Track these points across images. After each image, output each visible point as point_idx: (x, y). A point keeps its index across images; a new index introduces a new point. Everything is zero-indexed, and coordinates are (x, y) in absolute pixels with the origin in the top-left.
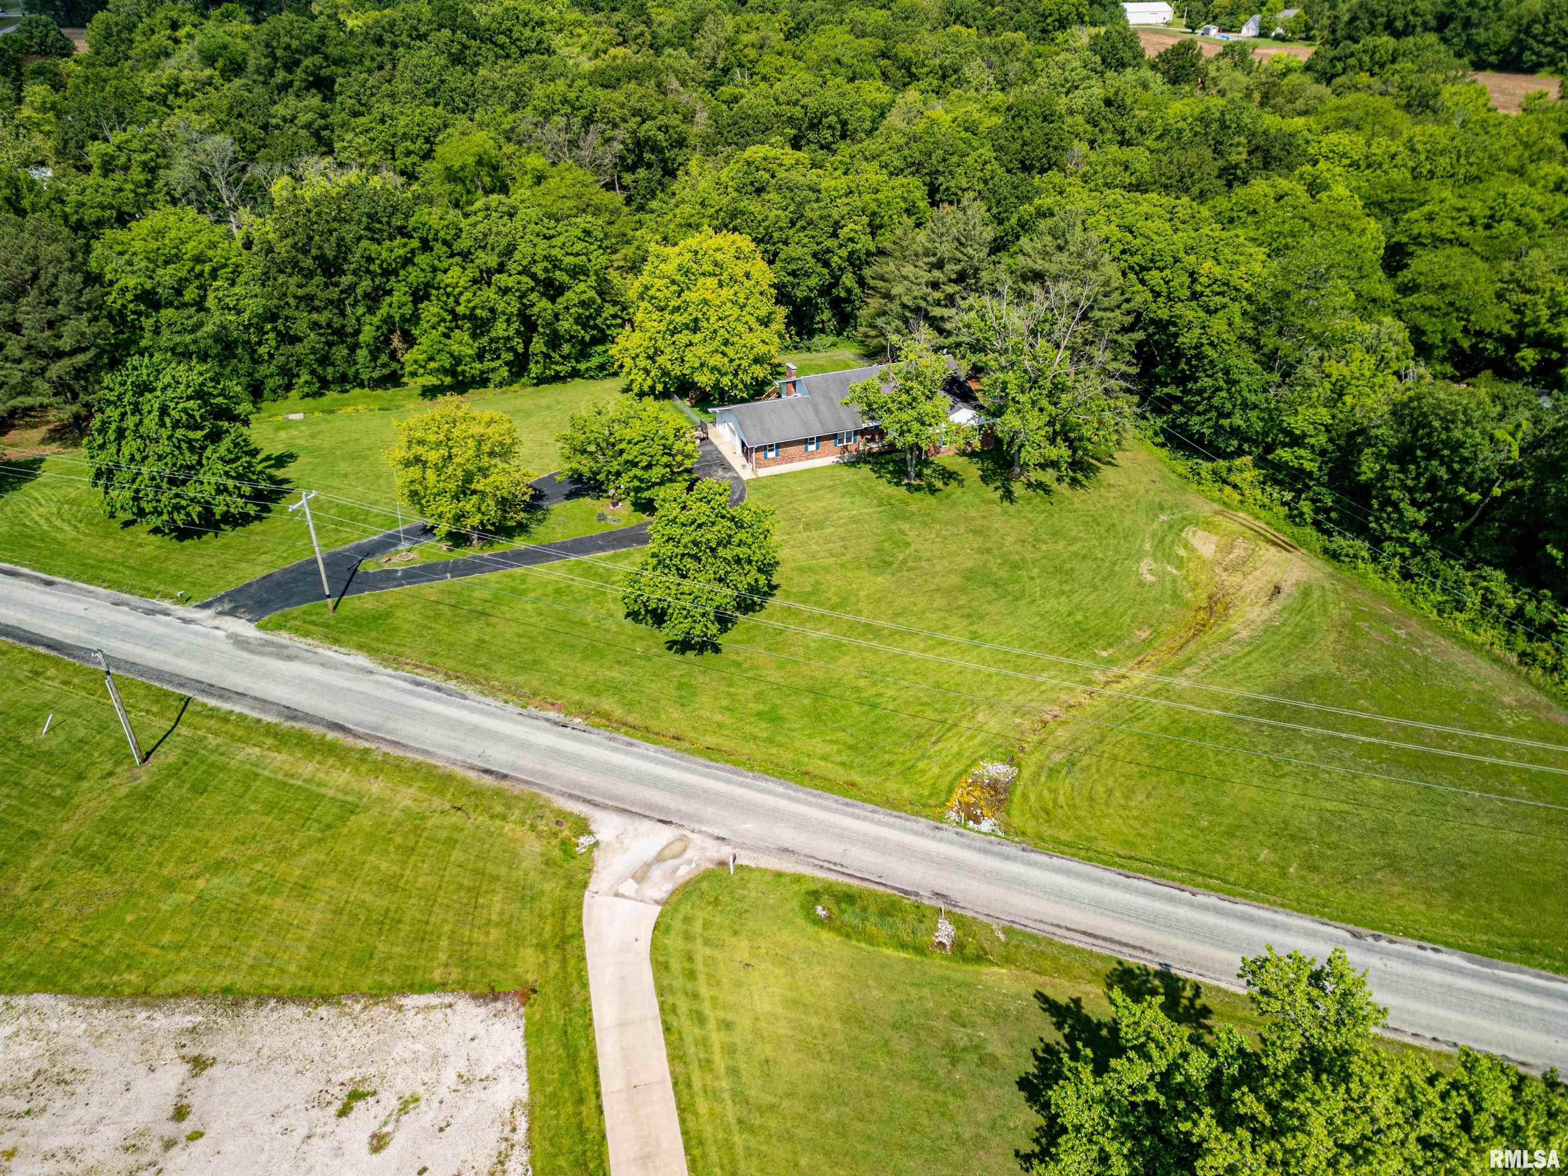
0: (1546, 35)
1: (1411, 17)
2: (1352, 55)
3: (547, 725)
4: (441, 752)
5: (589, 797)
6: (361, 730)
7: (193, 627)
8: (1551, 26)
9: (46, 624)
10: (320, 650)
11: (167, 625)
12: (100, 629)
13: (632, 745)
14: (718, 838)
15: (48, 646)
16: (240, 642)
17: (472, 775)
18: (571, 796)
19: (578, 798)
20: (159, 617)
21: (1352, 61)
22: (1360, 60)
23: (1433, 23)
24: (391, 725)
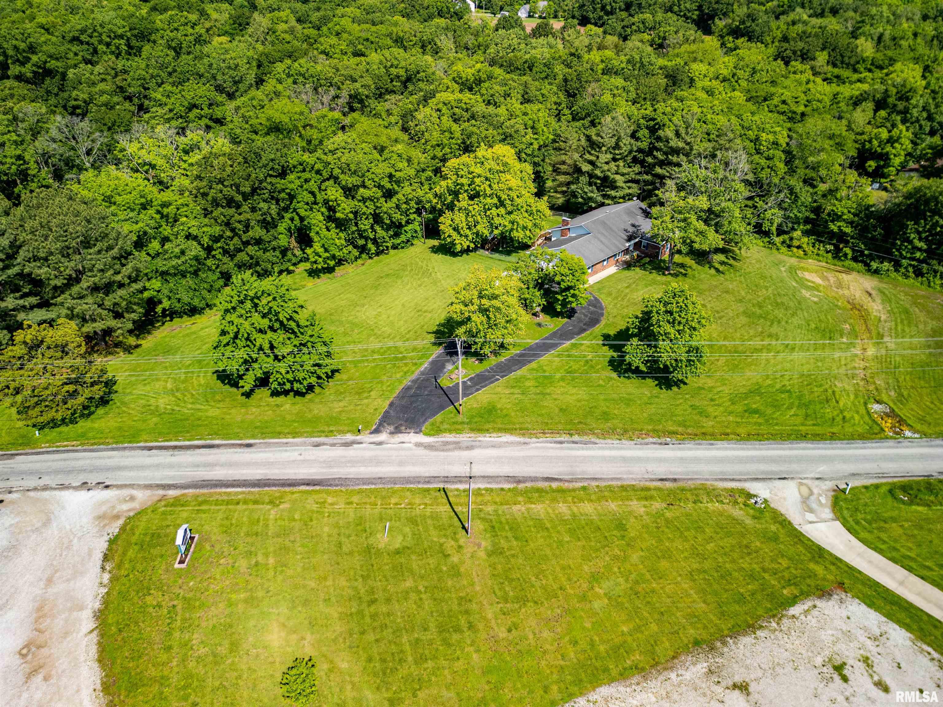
0: (681, 11)
1: (614, 4)
2: (633, 24)
3: (657, 446)
4: (625, 476)
5: (731, 477)
6: (566, 477)
7: (384, 446)
8: (682, 7)
9: (284, 471)
10: (480, 439)
11: (364, 449)
12: (329, 463)
13: (712, 444)
14: (818, 479)
15: (308, 484)
16: (429, 447)
17: (659, 484)
18: (721, 480)
19: (726, 480)
20: (355, 446)
21: (634, 27)
22: (638, 27)
23: (623, 7)
24: (578, 470)
